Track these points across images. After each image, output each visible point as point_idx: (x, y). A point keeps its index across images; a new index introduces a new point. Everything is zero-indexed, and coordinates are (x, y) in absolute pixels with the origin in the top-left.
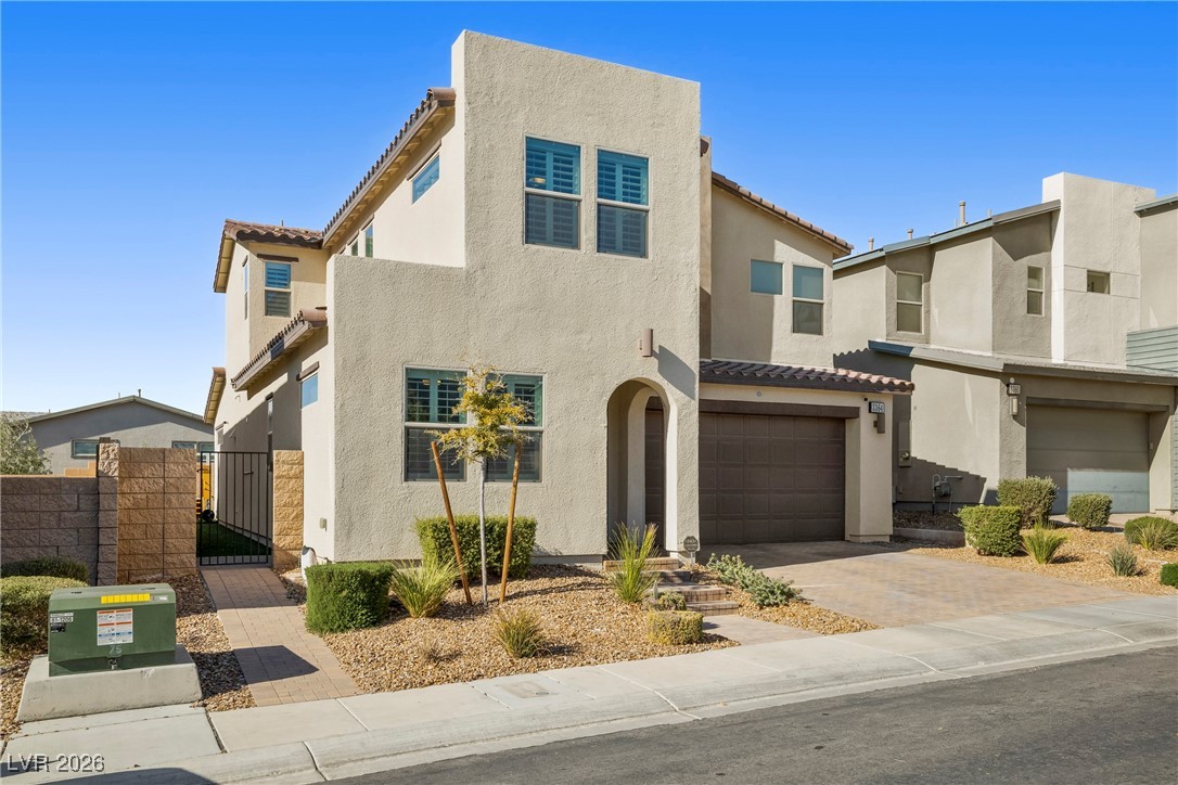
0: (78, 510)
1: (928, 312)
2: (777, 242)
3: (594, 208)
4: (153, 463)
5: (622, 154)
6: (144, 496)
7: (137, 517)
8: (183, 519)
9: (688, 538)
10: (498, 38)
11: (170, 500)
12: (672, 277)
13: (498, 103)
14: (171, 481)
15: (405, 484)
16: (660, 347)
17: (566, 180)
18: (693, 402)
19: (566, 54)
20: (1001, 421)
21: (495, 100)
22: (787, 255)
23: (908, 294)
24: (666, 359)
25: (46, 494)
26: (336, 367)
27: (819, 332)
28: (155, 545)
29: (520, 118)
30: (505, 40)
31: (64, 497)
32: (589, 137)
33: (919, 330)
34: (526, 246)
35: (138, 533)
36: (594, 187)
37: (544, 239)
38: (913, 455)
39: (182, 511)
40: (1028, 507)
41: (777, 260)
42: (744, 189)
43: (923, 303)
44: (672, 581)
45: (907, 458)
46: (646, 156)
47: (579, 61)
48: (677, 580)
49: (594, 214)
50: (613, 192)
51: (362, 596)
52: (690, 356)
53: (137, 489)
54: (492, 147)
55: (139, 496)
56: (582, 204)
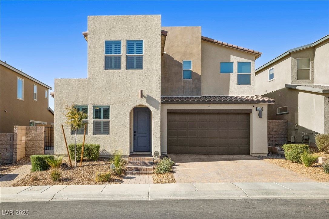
0: (10, 141)
1: (313, 72)
2: (231, 56)
3: (125, 57)
4: (34, 130)
5: (135, 41)
6: (32, 137)
7: (31, 142)
8: (40, 143)
9: (156, 152)
10: (97, 16)
11: (37, 138)
12: (151, 74)
13: (97, 33)
14: (38, 134)
15: (71, 135)
16: (147, 95)
17: (118, 50)
18: (158, 111)
19: (117, 16)
20: (325, 112)
21: (96, 33)
22: (235, 59)
23: (303, 66)
24: (149, 99)
25: (4, 137)
26: (55, 106)
27: (249, 84)
28: (34, 149)
29: (103, 36)
30: (99, 16)
31: (8, 138)
32: (123, 38)
33: (308, 78)
34: (105, 70)
35: (31, 146)
36: (125, 51)
37: (112, 68)
38: (299, 125)
39: (40, 141)
40: (325, 145)
41: (231, 61)
42: (216, 41)
43: (310, 69)
44: (147, 164)
45: (297, 126)
46: (142, 40)
47: (121, 17)
48: (149, 164)
49: (125, 59)
50: (133, 52)
51: (39, 163)
52: (157, 96)
53: (31, 136)
54: (95, 45)
55: (31, 137)
56: (122, 57)
